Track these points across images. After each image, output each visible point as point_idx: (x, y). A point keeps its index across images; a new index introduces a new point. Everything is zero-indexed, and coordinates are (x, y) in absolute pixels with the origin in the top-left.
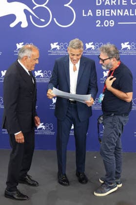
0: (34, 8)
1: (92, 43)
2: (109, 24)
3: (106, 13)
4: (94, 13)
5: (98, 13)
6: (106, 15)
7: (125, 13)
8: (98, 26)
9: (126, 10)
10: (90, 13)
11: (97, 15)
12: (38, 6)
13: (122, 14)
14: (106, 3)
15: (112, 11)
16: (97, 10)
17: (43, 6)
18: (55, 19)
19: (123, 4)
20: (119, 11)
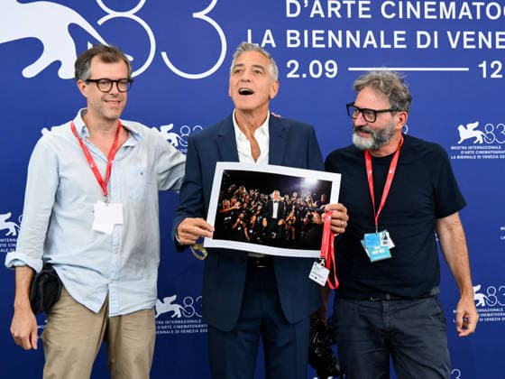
0: (100, 22)
2: (324, 71)
3: (315, 39)
4: (280, 38)
5: (293, 38)
6: (315, 45)
7: (367, 42)
8: (290, 75)
9: (370, 33)
10: (269, 38)
11: (289, 45)
13: (357, 44)
14: (314, 11)
15: (331, 34)
16: (289, 32)
18: (164, 55)
19: (361, 16)
20: (349, 34)
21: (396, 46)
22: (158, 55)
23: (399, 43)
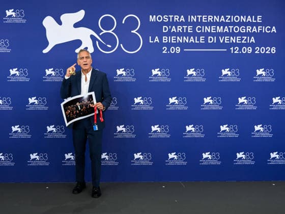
0: (101, 34)
1: (158, 69)
2: (176, 50)
3: (173, 39)
4: (161, 39)
5: (165, 39)
6: (172, 42)
7: (191, 41)
8: (164, 52)
9: (192, 37)
10: (157, 40)
11: (164, 42)
12: (105, 31)
13: (187, 41)
14: (172, 30)
15: (178, 38)
16: (164, 37)
17: (110, 31)
18: (121, 45)
19: (189, 31)
20: (184, 38)
21: (201, 42)
22: (119, 45)
23: (202, 41)
